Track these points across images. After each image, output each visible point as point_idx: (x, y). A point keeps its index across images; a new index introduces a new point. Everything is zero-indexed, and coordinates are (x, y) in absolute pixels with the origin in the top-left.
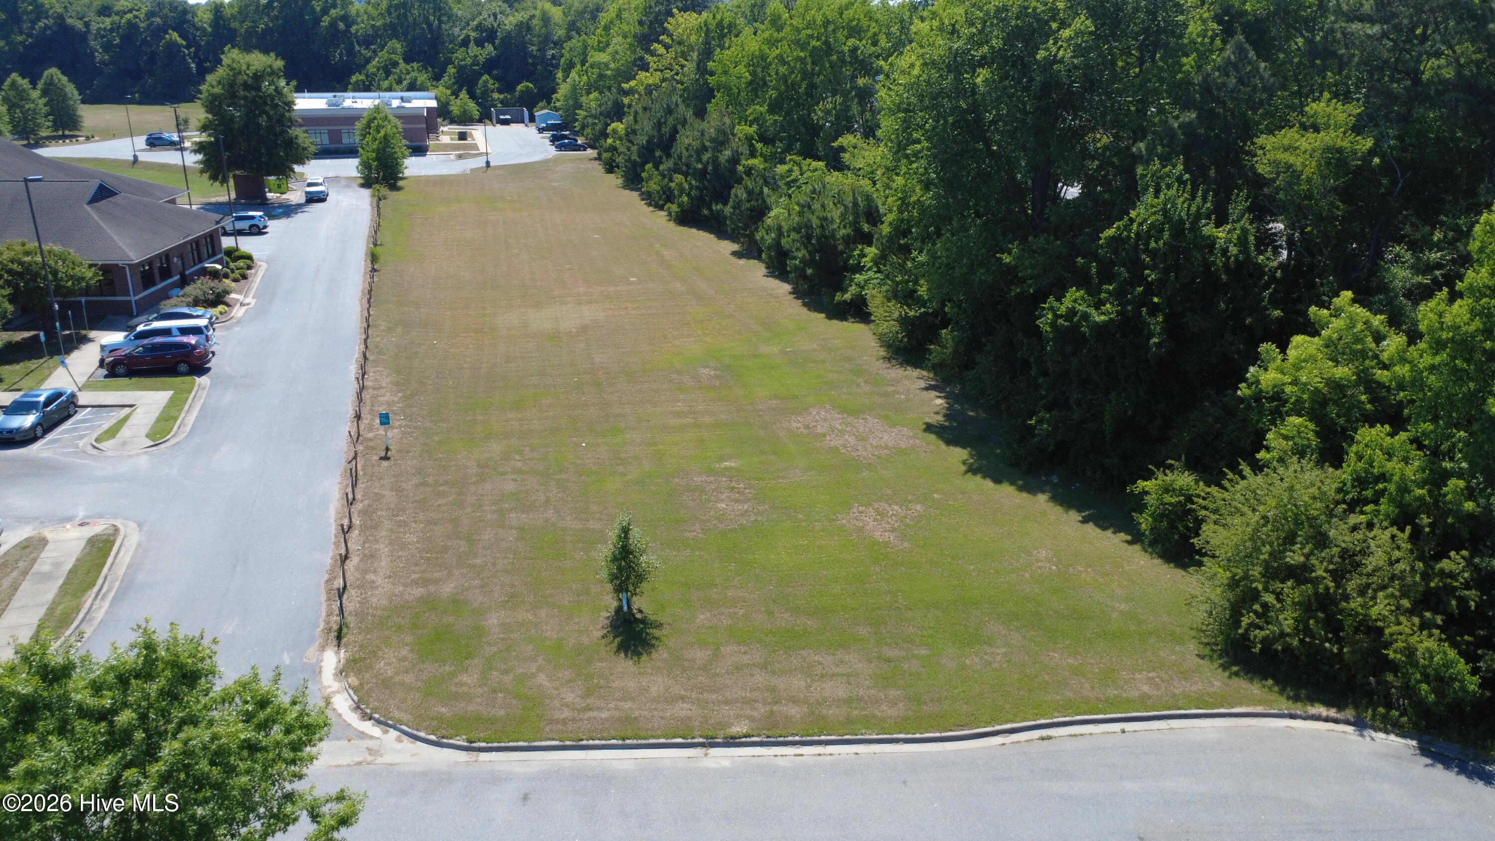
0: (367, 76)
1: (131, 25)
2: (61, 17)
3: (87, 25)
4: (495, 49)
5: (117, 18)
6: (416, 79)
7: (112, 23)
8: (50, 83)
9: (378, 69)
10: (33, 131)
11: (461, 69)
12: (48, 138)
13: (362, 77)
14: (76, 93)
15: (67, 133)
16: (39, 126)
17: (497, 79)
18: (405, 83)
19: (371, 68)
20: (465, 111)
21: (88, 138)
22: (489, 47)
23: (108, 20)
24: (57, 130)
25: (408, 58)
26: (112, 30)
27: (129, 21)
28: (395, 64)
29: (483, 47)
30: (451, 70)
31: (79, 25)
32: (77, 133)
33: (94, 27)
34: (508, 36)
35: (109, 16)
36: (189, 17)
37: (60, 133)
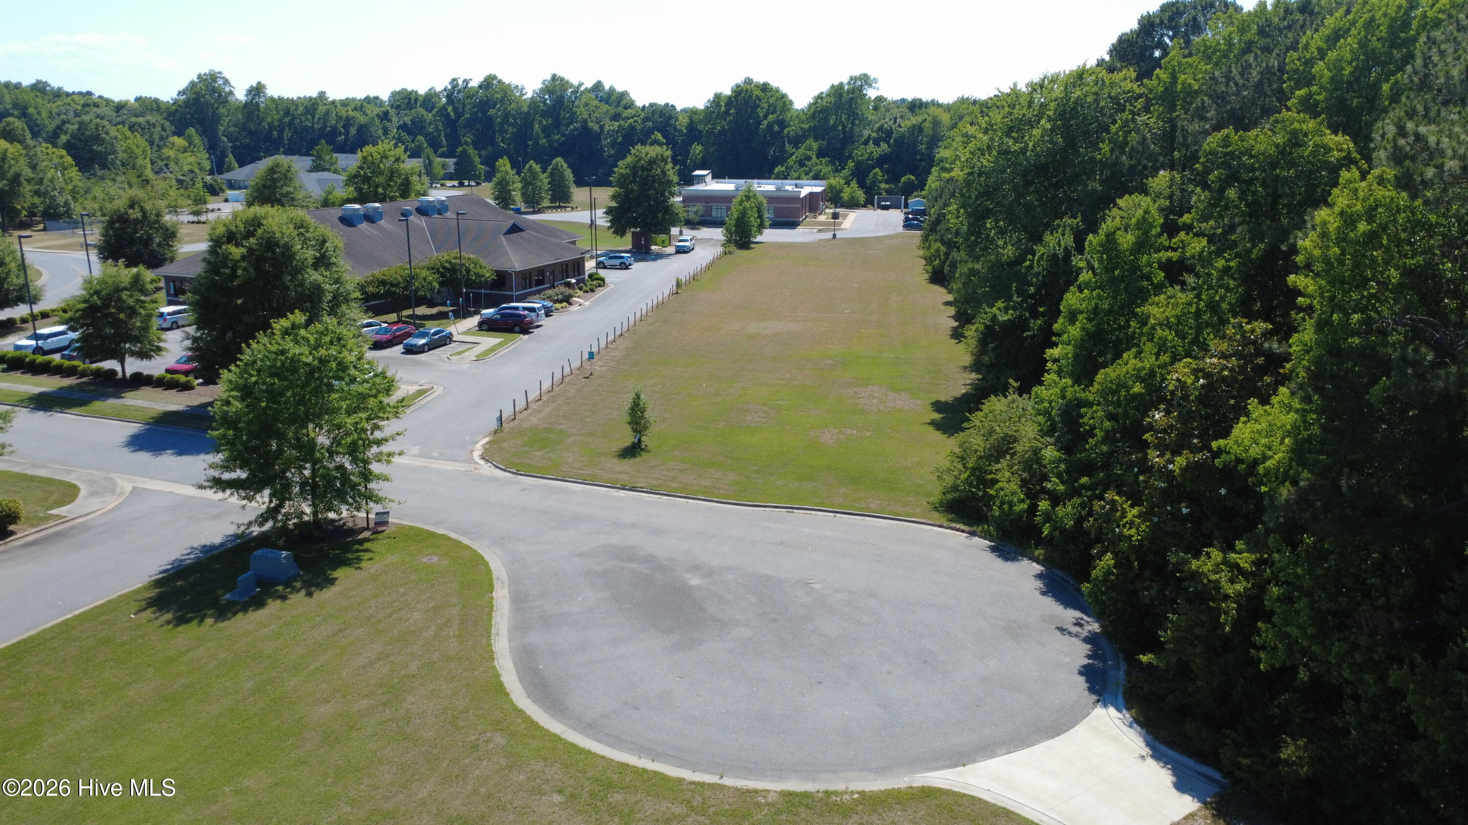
0: (787, 168)
1: (632, 128)
2: (585, 122)
3: (602, 127)
4: (889, 147)
5: (623, 123)
6: (821, 171)
7: (619, 127)
8: (556, 168)
9: (795, 162)
10: (538, 203)
11: (858, 164)
12: (547, 208)
13: (783, 169)
14: (571, 175)
15: (561, 204)
16: (541, 198)
17: (887, 172)
18: (811, 174)
19: (791, 161)
20: (853, 197)
21: (573, 208)
22: (884, 146)
23: (617, 124)
24: (555, 202)
25: (821, 154)
26: (618, 132)
27: (631, 124)
28: (809, 158)
29: (879, 146)
30: (851, 164)
31: (596, 128)
32: (567, 205)
33: (607, 127)
34: (902, 137)
35: (618, 121)
36: (672, 121)
37: (557, 204)
